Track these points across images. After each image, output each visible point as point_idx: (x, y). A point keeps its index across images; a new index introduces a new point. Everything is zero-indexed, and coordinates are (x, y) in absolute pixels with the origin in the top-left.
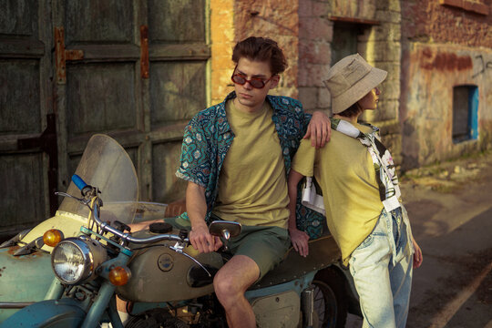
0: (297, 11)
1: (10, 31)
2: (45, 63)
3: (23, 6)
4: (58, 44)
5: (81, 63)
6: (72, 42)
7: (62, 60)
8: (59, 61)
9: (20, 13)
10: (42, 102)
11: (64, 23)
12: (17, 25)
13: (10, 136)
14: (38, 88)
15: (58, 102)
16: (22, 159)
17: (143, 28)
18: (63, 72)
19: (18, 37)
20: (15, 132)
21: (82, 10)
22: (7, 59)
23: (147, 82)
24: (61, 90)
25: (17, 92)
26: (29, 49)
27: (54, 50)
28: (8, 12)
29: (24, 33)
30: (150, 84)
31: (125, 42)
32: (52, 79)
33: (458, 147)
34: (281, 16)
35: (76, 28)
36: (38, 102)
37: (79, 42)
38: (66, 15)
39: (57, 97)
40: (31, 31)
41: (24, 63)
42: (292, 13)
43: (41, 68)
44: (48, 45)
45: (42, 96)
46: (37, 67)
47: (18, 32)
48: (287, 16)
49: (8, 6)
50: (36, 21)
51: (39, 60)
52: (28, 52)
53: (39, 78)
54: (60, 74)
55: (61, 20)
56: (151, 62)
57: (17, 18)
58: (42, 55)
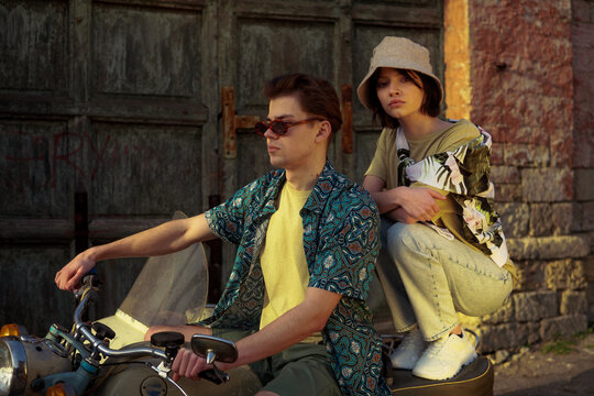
0: (571, 63)
1: (163, 92)
2: (209, 131)
3: (180, 60)
4: (226, 108)
6: (247, 106)
7: (232, 128)
8: (227, 129)
9: (176, 69)
10: (204, 179)
11: (236, 82)
12: (171, 83)
14: (199, 163)
15: (225, 180)
17: (345, 88)
18: (232, 143)
19: (173, 99)
21: (261, 66)
22: (158, 126)
23: (351, 158)
24: (229, 165)
25: (170, 167)
26: (186, 113)
27: (220, 116)
28: (160, 67)
29: (181, 94)
30: (356, 161)
32: (217, 151)
34: (546, 69)
35: (253, 89)
36: (199, 179)
37: (257, 105)
38: (238, 72)
39: (223, 174)
40: (191, 91)
41: (181, 131)
42: (562, 65)
43: (203, 138)
44: (213, 109)
45: (204, 173)
46: (199, 137)
47: (173, 93)
48: (555, 69)
49: (159, 61)
50: (198, 79)
51: (201, 127)
52: (185, 117)
53: (201, 150)
54: (228, 146)
55: (230, 77)
56: (358, 132)
57: (172, 75)
58: (205, 122)
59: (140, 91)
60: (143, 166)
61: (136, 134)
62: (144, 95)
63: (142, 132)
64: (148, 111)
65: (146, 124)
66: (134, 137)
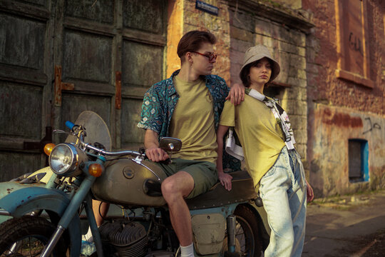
0: (230, 70)
1: (23, 65)
2: (47, 90)
3: (34, 48)
4: (57, 78)
5: (73, 93)
6: (66, 78)
7: (59, 89)
8: (57, 90)
9: (31, 52)
10: (43, 117)
11: (62, 63)
12: (28, 60)
13: (19, 139)
14: (41, 108)
15: (54, 119)
16: (26, 157)
17: (118, 73)
18: (59, 98)
19: (28, 69)
20: (22, 136)
21: (75, 56)
22: (20, 84)
23: (119, 112)
24: (57, 110)
25: (26, 108)
26: (35, 78)
27: (54, 81)
28: (23, 51)
29: (33, 67)
30: (122, 114)
31: (104, 82)
32: (51, 101)
33: (354, 186)
34: (217, 72)
35: (70, 69)
36: (40, 117)
37: (72, 78)
38: (63, 58)
39: (54, 115)
40: (39, 66)
41: (32, 88)
42: (226, 71)
43: (44, 94)
44: (50, 78)
45: (43, 113)
46: (41, 93)
47: (29, 66)
48: (222, 72)
49: (23, 47)
50: (42, 60)
51: (42, 87)
52: (35, 80)
53: (42, 100)
54: (57, 99)
55: (60, 61)
56: (123, 98)
57: (29, 56)
58: (45, 84)
59: (11, 63)
60: (11, 107)
61: (8, 87)
62: (13, 65)
63: (11, 86)
64: (16, 74)
65: (14, 82)
66: (7, 89)
